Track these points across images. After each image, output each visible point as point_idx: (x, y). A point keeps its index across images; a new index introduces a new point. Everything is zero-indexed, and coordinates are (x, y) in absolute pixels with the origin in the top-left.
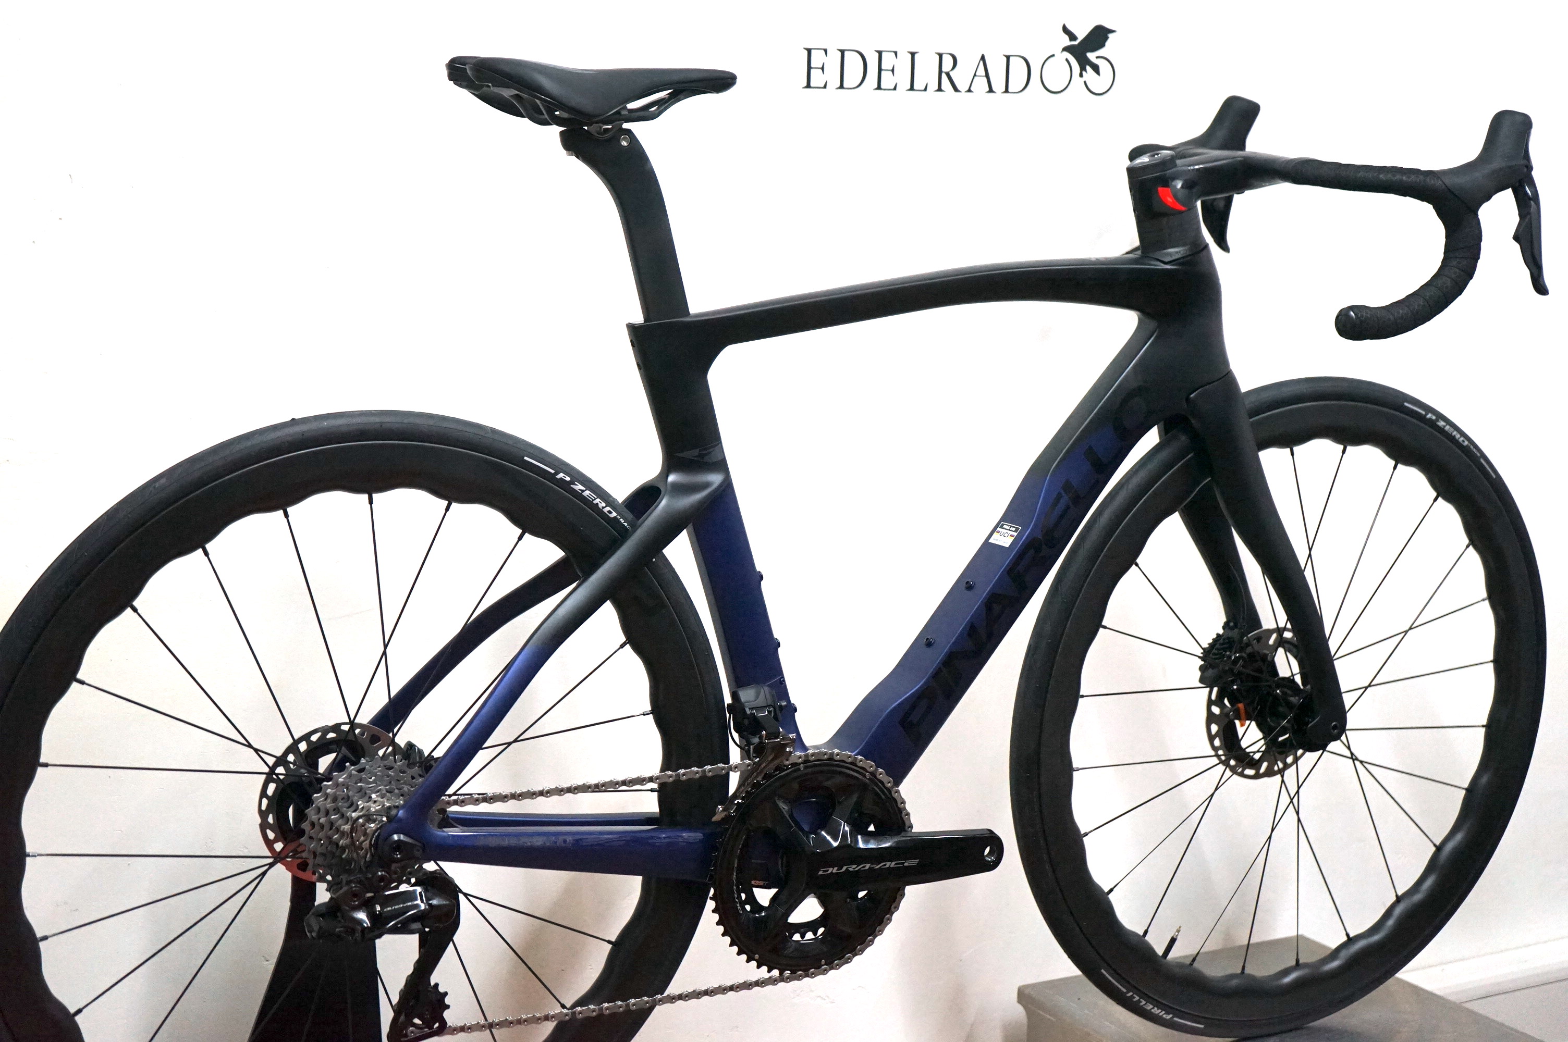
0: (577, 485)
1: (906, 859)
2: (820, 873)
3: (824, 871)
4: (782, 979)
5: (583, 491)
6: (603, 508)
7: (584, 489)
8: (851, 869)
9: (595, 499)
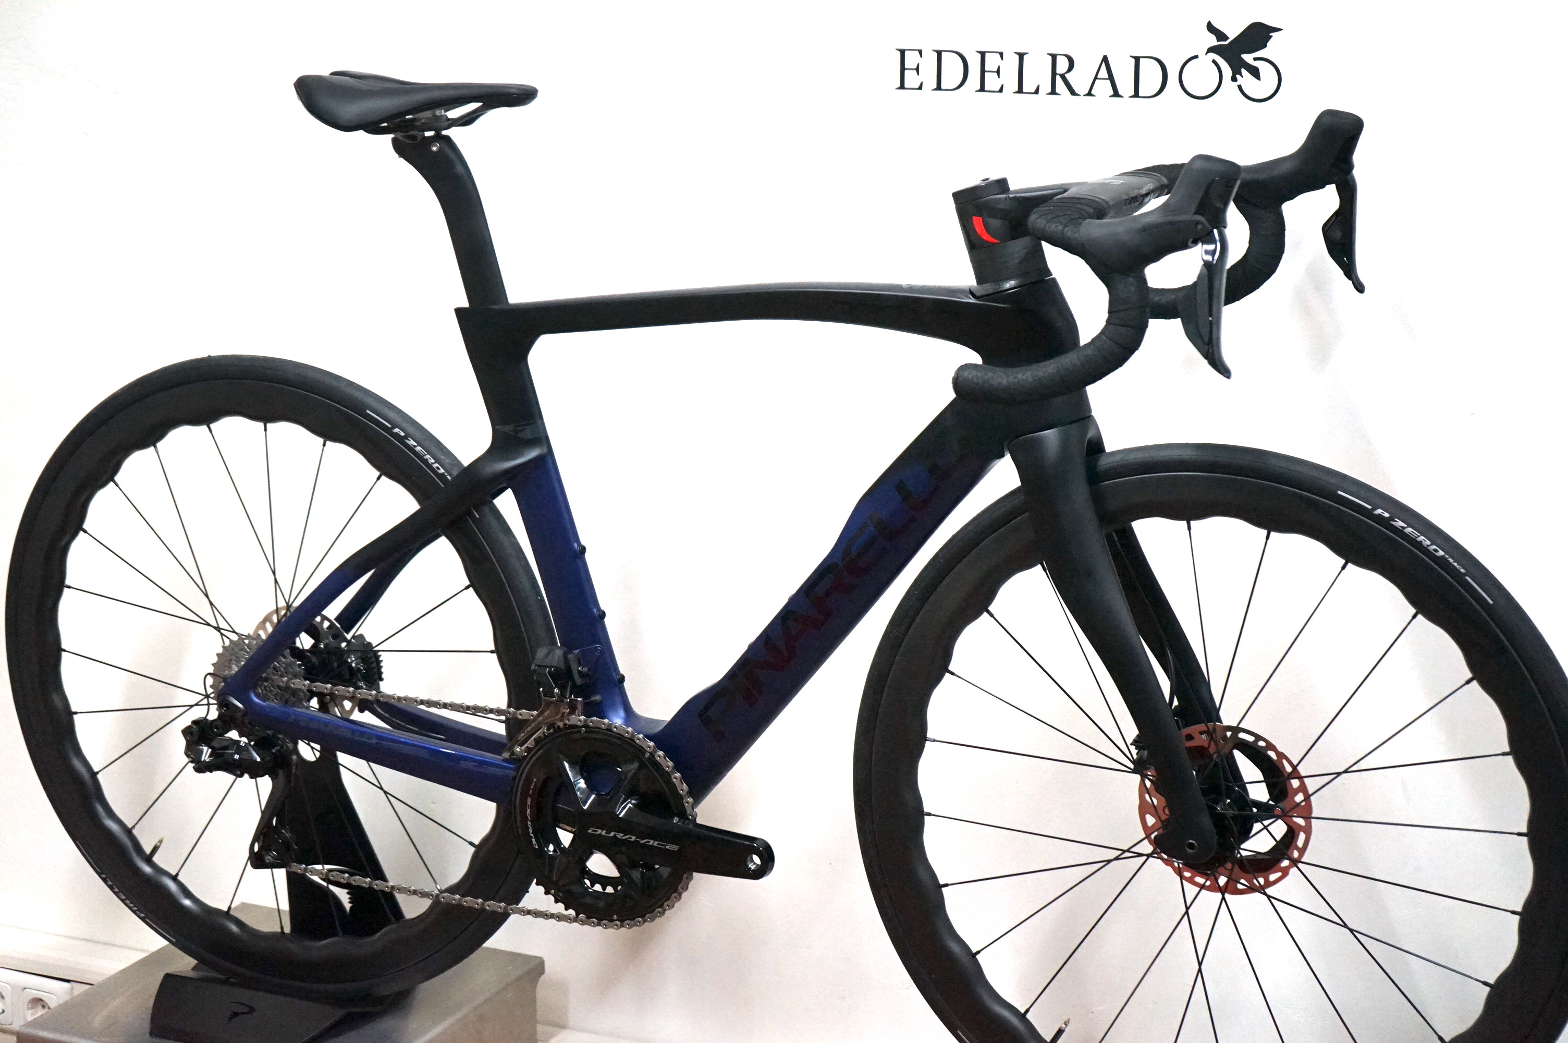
0: (409, 440)
1: (668, 842)
2: (590, 831)
3: (593, 831)
4: (575, 920)
5: (415, 446)
6: (433, 463)
7: (417, 445)
8: (618, 836)
9: (426, 455)
